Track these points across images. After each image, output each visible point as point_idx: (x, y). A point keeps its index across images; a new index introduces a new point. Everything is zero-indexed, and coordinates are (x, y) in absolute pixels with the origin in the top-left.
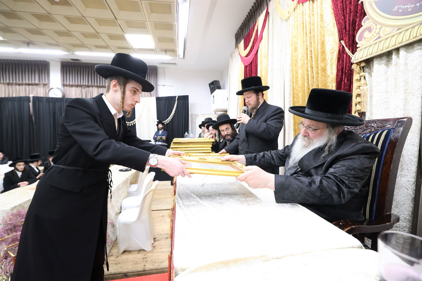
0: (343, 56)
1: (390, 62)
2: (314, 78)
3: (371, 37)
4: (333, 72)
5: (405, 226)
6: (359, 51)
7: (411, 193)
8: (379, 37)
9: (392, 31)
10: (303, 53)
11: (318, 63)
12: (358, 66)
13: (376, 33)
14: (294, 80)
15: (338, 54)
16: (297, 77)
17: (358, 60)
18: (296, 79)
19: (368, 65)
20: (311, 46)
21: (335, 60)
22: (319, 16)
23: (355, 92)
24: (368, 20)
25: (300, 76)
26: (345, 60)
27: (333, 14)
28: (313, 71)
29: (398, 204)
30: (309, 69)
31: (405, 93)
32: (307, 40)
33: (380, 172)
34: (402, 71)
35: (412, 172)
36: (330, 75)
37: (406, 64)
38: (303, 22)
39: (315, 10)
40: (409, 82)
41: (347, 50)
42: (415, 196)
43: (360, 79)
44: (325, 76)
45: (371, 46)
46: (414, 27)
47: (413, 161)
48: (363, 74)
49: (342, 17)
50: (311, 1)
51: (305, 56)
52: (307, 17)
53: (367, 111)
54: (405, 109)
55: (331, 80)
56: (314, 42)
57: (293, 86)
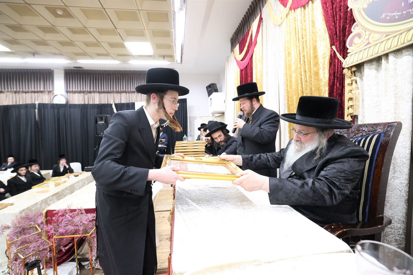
0: (335, 61)
1: (380, 66)
2: (308, 81)
3: (361, 43)
4: (325, 76)
5: (399, 227)
6: (350, 56)
7: (405, 195)
8: (369, 43)
9: (381, 38)
10: (296, 58)
11: (311, 68)
13: (366, 40)
14: (288, 84)
15: (330, 59)
16: (291, 81)
17: (348, 65)
19: (359, 69)
20: (303, 51)
21: (327, 65)
22: (311, 22)
23: (347, 96)
24: (358, 27)
25: (293, 80)
26: (336, 65)
27: (324, 20)
28: (306, 75)
29: (392, 206)
30: (303, 73)
31: (396, 97)
32: (299, 45)
33: (372, 175)
34: (391, 76)
35: (405, 174)
36: (323, 79)
37: (395, 69)
38: (296, 27)
39: (307, 16)
40: (399, 86)
41: (338, 55)
42: (408, 197)
43: (352, 83)
44: (318, 80)
45: (361, 51)
46: (401, 34)
47: (405, 164)
48: (354, 78)
49: (332, 23)
50: (302, 8)
51: (298, 60)
52: (299, 23)
53: (359, 114)
54: (395, 113)
55: (324, 84)
56: (307, 47)
57: (287, 90)
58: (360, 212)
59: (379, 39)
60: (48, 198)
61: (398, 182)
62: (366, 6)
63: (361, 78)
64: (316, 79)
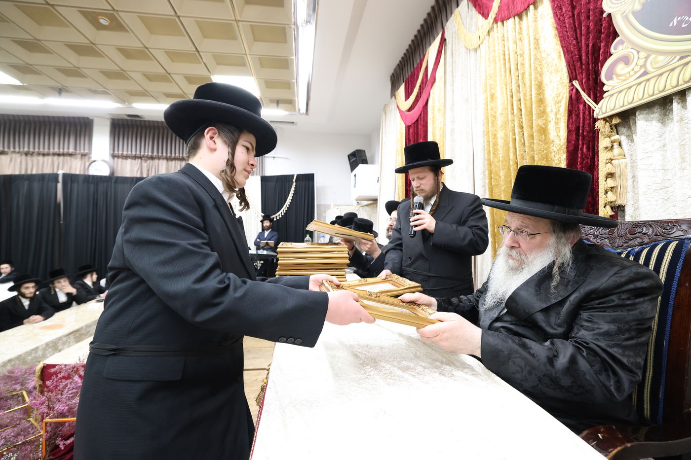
0: (579, 107)
1: (668, 115)
2: (526, 145)
3: (629, 73)
4: (559, 134)
6: (608, 98)
8: (645, 73)
10: (506, 103)
11: (532, 120)
12: (607, 124)
13: (639, 67)
14: (491, 149)
15: (569, 104)
16: (495, 144)
17: (605, 113)
18: (494, 146)
19: (625, 122)
20: (518, 91)
21: (563, 114)
22: (532, 42)
23: (603, 169)
24: (623, 44)
25: (500, 142)
26: (581, 114)
27: (558, 36)
28: (523, 133)
30: (517, 130)
32: (511, 82)
36: (556, 140)
38: (504, 51)
39: (525, 32)
41: (584, 95)
43: (612, 147)
44: (546, 141)
45: (630, 88)
48: (617, 137)
49: (572, 41)
50: (517, 18)
51: (509, 107)
52: (512, 46)
53: (627, 203)
55: (558, 148)
56: (525, 84)
57: (489, 160)
59: (668, 63)
60: (60, 339)
62: (638, 7)
64: (543, 139)
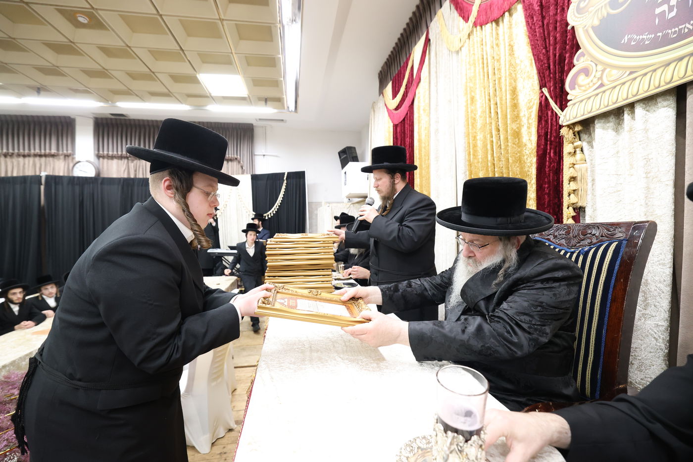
0: (547, 113)
1: (621, 124)
2: (502, 147)
3: (589, 84)
4: (531, 138)
6: (571, 106)
7: (663, 346)
8: (602, 85)
9: (622, 76)
10: (485, 106)
11: (507, 124)
12: (571, 131)
13: (597, 79)
14: (471, 151)
15: (539, 111)
16: (475, 146)
17: (569, 120)
18: (473, 148)
19: (587, 129)
20: (495, 95)
21: (534, 120)
22: (507, 48)
23: (567, 173)
24: (584, 56)
25: (480, 144)
26: (550, 120)
27: (530, 44)
28: (500, 136)
29: (642, 365)
30: (494, 132)
31: (647, 177)
32: (489, 86)
33: (607, 314)
34: (640, 142)
35: (663, 311)
36: (528, 144)
37: (646, 130)
38: (483, 56)
39: (501, 38)
40: (652, 159)
41: (552, 103)
42: (669, 351)
43: (575, 152)
44: (519, 144)
45: (589, 98)
46: (655, 70)
47: (663, 292)
48: (578, 143)
49: (542, 49)
50: (494, 23)
51: (488, 110)
52: (488, 48)
53: (587, 205)
54: (646, 204)
55: (530, 151)
56: (501, 88)
57: (469, 161)
58: (587, 379)
59: (620, 77)
61: (652, 323)
62: (596, 23)
63: (590, 143)
64: (516, 143)
